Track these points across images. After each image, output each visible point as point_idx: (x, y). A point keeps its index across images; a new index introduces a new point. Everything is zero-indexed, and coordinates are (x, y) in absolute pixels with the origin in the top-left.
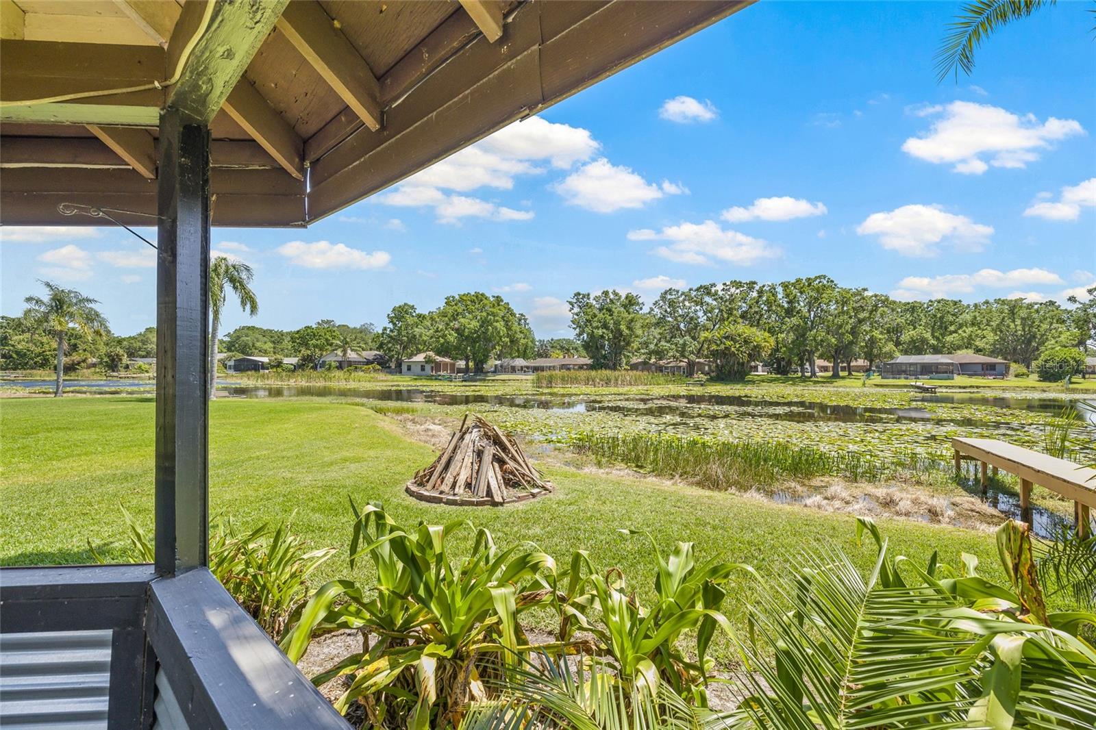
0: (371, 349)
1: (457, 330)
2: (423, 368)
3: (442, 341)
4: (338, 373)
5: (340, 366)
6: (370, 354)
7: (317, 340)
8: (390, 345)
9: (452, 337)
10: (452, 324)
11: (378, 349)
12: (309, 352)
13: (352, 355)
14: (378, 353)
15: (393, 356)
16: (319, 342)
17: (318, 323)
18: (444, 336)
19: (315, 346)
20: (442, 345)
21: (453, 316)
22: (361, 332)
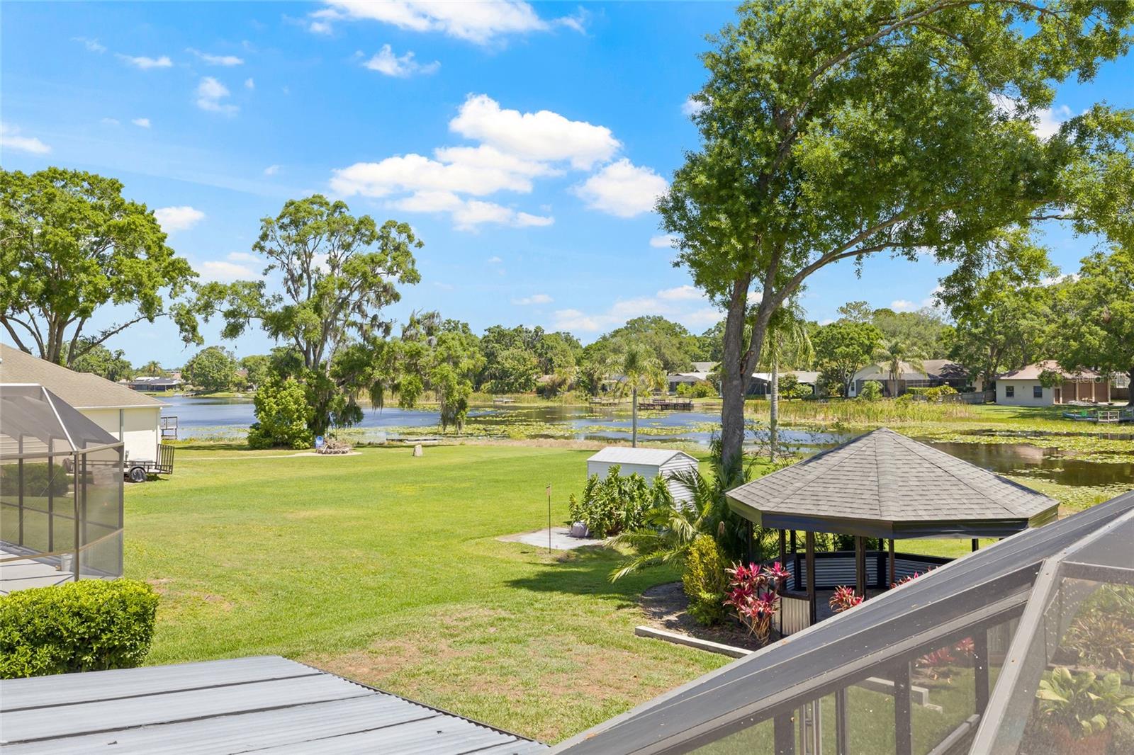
0: (936, 356)
1: (1107, 324)
2: (1038, 394)
3: (1074, 345)
4: (887, 405)
5: (886, 391)
6: (935, 366)
7: (847, 346)
8: (973, 349)
9: (1096, 338)
10: (1095, 313)
11: (950, 357)
12: (834, 365)
13: (906, 370)
14: (949, 363)
15: (979, 370)
16: (850, 350)
17: (842, 309)
18: (1078, 337)
19: (845, 356)
20: (1076, 353)
21: (1098, 296)
22: (917, 324)
